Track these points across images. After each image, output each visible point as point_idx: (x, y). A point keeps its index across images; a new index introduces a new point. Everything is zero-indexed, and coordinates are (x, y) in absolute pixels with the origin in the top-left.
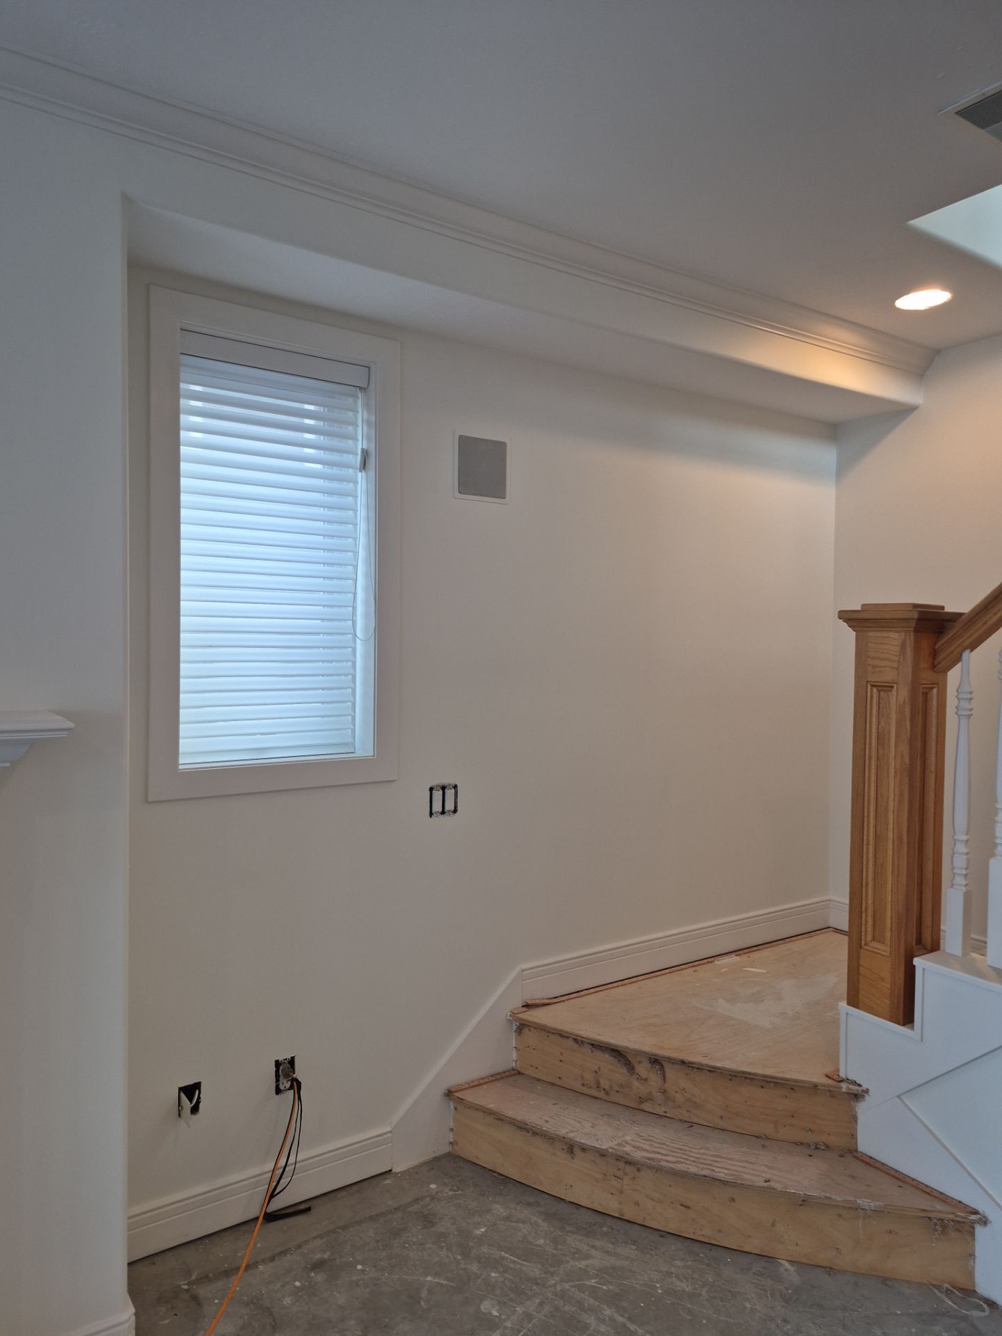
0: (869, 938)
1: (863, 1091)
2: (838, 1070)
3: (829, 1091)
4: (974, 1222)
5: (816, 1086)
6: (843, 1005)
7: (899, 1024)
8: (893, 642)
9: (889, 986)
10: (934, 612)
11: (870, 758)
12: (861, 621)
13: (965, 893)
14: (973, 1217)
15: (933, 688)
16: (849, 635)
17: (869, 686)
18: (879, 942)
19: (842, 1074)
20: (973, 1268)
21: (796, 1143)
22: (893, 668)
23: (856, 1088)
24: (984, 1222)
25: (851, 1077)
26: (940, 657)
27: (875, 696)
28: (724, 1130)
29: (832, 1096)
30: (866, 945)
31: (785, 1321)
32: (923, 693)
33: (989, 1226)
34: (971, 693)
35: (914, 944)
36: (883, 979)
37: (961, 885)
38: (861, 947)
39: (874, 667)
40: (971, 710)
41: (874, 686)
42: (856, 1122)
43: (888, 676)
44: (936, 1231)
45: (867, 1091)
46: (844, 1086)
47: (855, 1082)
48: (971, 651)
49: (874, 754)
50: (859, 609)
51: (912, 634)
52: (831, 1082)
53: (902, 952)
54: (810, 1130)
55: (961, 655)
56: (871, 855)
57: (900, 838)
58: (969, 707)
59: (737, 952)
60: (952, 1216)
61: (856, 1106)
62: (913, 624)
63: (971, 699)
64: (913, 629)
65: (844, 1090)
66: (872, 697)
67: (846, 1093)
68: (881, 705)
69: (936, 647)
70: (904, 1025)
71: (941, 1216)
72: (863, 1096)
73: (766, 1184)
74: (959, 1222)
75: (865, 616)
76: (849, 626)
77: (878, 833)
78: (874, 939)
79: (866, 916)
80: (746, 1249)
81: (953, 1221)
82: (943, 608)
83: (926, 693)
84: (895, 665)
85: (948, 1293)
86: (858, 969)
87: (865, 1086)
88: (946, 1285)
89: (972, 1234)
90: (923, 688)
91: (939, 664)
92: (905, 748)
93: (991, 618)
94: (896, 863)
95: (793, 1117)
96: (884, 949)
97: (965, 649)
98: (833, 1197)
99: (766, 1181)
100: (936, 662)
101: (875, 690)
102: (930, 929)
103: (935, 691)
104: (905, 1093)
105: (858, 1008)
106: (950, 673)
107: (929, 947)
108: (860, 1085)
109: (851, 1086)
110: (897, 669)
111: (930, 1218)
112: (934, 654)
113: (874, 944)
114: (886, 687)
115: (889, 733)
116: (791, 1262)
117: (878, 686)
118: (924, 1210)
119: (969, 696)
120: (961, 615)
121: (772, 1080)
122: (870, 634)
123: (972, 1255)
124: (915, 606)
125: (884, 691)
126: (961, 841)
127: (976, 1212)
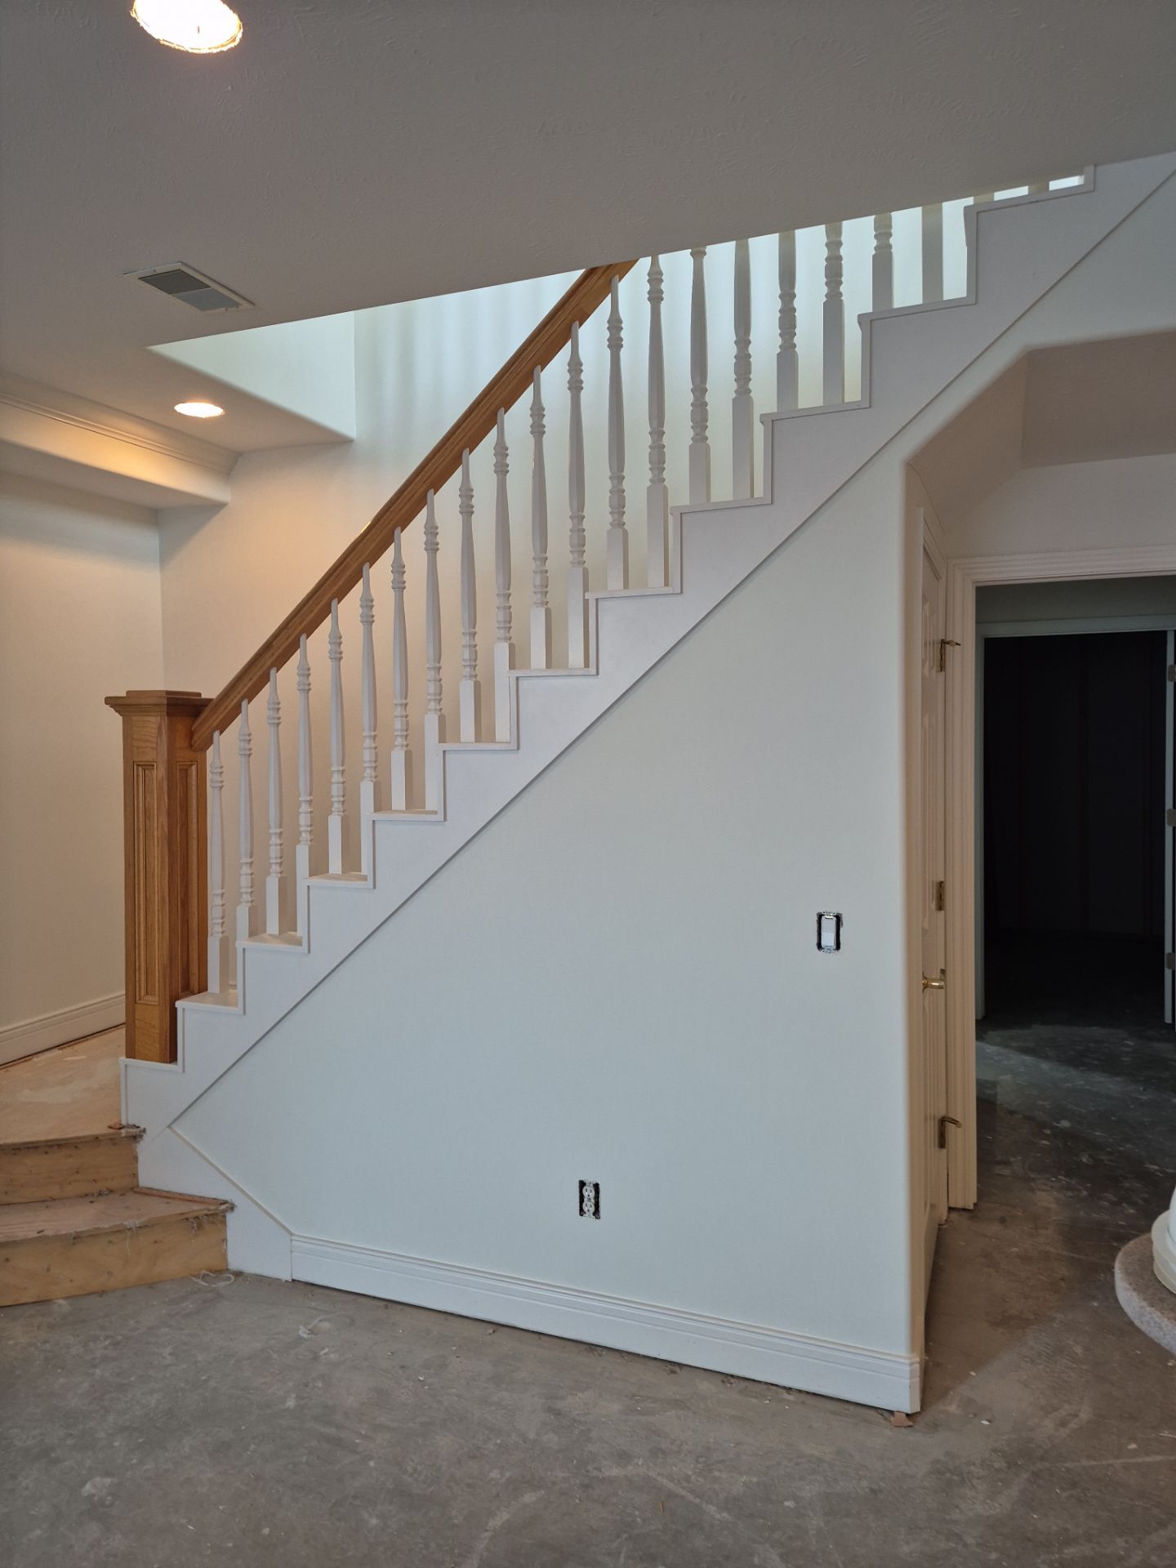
0: (143, 993)
1: (140, 1131)
2: (120, 1121)
3: (111, 1139)
4: (225, 1211)
5: (97, 1138)
6: (123, 1059)
7: (166, 1062)
8: (153, 724)
9: (158, 1032)
10: (184, 699)
11: (139, 831)
12: (126, 706)
13: (221, 939)
14: (223, 1207)
15: (191, 765)
16: (116, 720)
17: (135, 766)
18: (151, 995)
19: (124, 1123)
20: (226, 1250)
21: (81, 1197)
22: (152, 748)
23: (136, 1130)
24: (232, 1208)
25: (131, 1122)
26: (195, 738)
27: (141, 774)
28: (9, 1204)
29: (115, 1144)
30: (140, 999)
31: (46, 1342)
32: (181, 770)
33: (235, 1209)
34: (222, 767)
35: (180, 990)
36: (154, 1027)
37: (218, 933)
38: (136, 1002)
39: (138, 748)
40: (222, 782)
41: (140, 765)
42: (137, 1162)
43: (150, 756)
44: (193, 1228)
45: (144, 1131)
46: (123, 1131)
47: (135, 1125)
48: (221, 733)
49: (142, 827)
50: (124, 695)
51: (166, 717)
52: (112, 1131)
53: (168, 998)
54: (94, 1180)
55: (212, 736)
56: (142, 919)
57: (163, 898)
58: (219, 779)
59: (59, 1046)
60: (206, 1212)
61: (136, 1147)
62: (165, 709)
63: (221, 773)
64: (165, 714)
65: (123, 1135)
66: (138, 775)
67: (126, 1137)
68: (147, 782)
69: (193, 729)
70: (170, 1062)
71: (196, 1214)
72: (141, 1137)
73: (39, 1235)
74: (212, 1215)
75: (128, 702)
76: (116, 711)
77: (148, 897)
78: (147, 993)
79: (140, 973)
80: (23, 1301)
81: (206, 1215)
82: (200, 694)
83: (186, 770)
84: (155, 745)
85: (204, 1277)
86: (134, 1022)
87: (142, 1127)
88: (204, 1272)
89: (224, 1222)
90: (180, 765)
91: (195, 742)
92: (164, 819)
93: (233, 700)
94: (160, 922)
95: (78, 1172)
96: (153, 1000)
97: (215, 730)
98: (101, 1227)
99: (39, 1232)
100: (193, 742)
101: (140, 769)
102: (197, 976)
103: (194, 768)
104: (174, 1122)
105: (134, 1058)
106: (208, 752)
107: (196, 991)
108: (138, 1127)
109: (130, 1130)
110: (156, 749)
111: (187, 1219)
112: (191, 735)
113: (147, 998)
114: (148, 766)
115: (153, 806)
116: (64, 1298)
117: (144, 765)
118: (182, 1214)
119: (219, 770)
120: (211, 700)
121: (54, 1143)
122: (134, 718)
123: (225, 1240)
124: (168, 693)
125: (148, 769)
126: (217, 895)
127: (225, 1202)
